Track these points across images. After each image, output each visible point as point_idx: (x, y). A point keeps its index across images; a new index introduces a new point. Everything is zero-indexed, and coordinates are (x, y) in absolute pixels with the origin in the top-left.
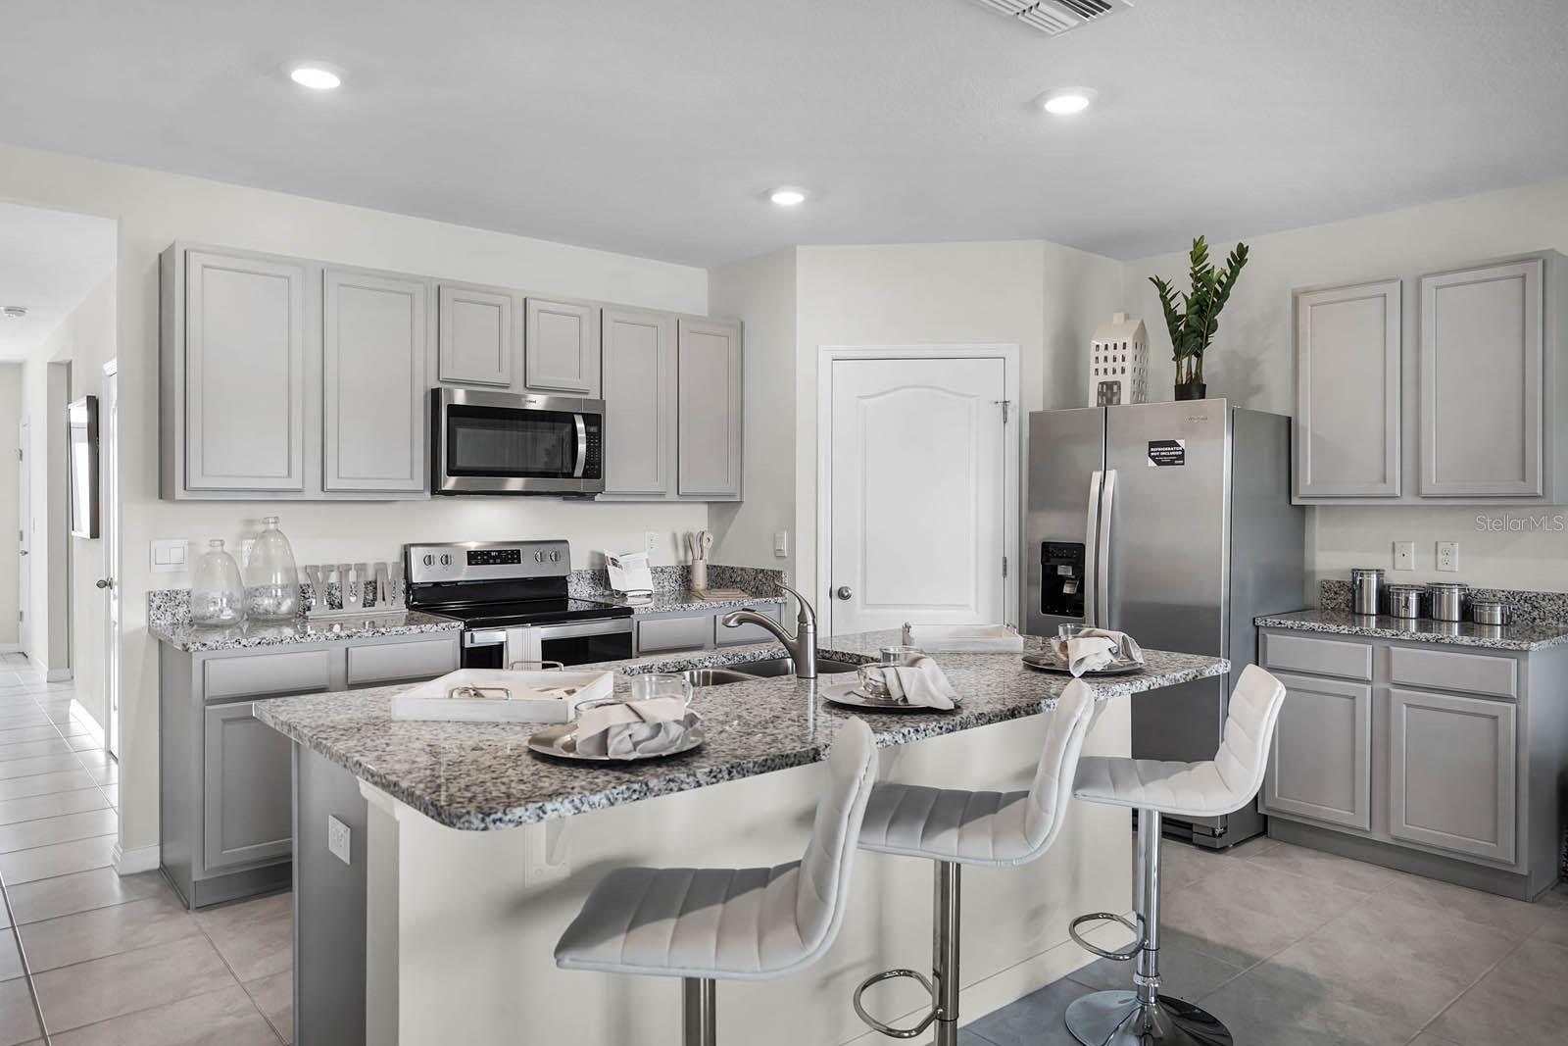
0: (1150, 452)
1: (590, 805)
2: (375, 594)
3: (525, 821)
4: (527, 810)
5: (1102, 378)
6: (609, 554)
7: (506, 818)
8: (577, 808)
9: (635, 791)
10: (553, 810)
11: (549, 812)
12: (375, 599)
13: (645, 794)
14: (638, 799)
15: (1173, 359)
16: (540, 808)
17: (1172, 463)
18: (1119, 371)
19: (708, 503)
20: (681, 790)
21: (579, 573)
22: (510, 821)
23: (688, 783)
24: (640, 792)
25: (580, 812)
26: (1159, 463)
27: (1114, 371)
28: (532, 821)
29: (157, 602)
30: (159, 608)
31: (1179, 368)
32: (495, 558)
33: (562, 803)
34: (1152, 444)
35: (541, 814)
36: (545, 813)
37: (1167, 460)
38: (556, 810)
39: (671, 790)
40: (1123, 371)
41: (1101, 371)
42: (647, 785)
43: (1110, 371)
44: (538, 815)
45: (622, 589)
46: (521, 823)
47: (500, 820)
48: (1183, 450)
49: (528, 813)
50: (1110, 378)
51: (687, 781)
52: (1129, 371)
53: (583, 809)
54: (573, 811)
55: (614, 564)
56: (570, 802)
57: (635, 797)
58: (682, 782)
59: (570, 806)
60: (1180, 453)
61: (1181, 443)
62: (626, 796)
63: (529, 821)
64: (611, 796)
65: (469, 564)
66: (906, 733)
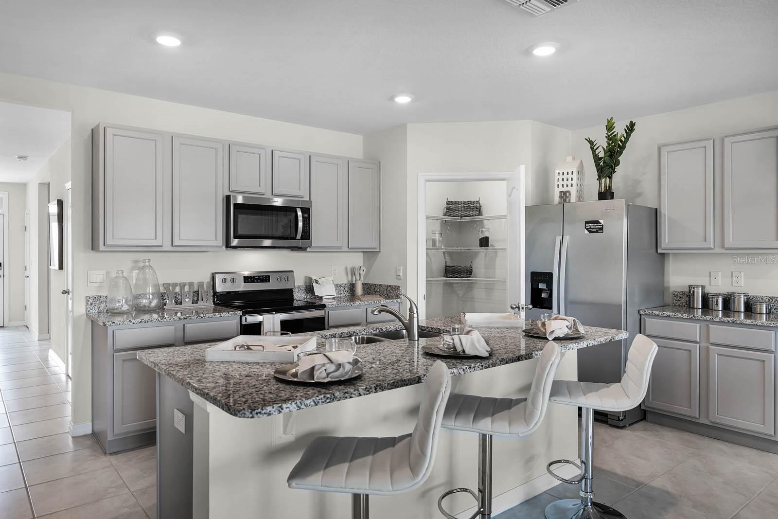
0: (586, 226)
1: (305, 406)
2: (198, 297)
3: (272, 414)
4: (273, 408)
5: (561, 189)
6: (314, 278)
7: (263, 412)
8: (298, 407)
9: (328, 398)
10: (286, 408)
11: (285, 409)
12: (198, 300)
13: (333, 400)
14: (329, 402)
15: (597, 180)
16: (280, 407)
17: (597, 232)
18: (569, 185)
19: (363, 252)
20: (351, 397)
21: (299, 287)
22: (265, 413)
23: (354, 394)
24: (331, 399)
25: (300, 409)
26: (590, 232)
27: (567, 186)
28: (276, 413)
29: (91, 301)
30: (91, 304)
31: (600, 184)
32: (257, 279)
33: (291, 404)
34: (587, 222)
35: (280, 410)
36: (282, 409)
37: (594, 230)
38: (288, 408)
39: (346, 397)
40: (572, 185)
41: (560, 186)
42: (334, 395)
43: (565, 186)
44: (279, 410)
46: (270, 414)
47: (260, 413)
48: (602, 225)
49: (274, 409)
50: (565, 189)
51: (355, 393)
52: (574, 185)
53: (302, 407)
54: (297, 408)
55: (316, 283)
56: (295, 404)
57: (328, 401)
58: (352, 394)
59: (295, 406)
60: (601, 227)
61: (602, 221)
62: (323, 400)
63: (274, 413)
64: (316, 401)
65: (244, 282)
66: (465, 368)
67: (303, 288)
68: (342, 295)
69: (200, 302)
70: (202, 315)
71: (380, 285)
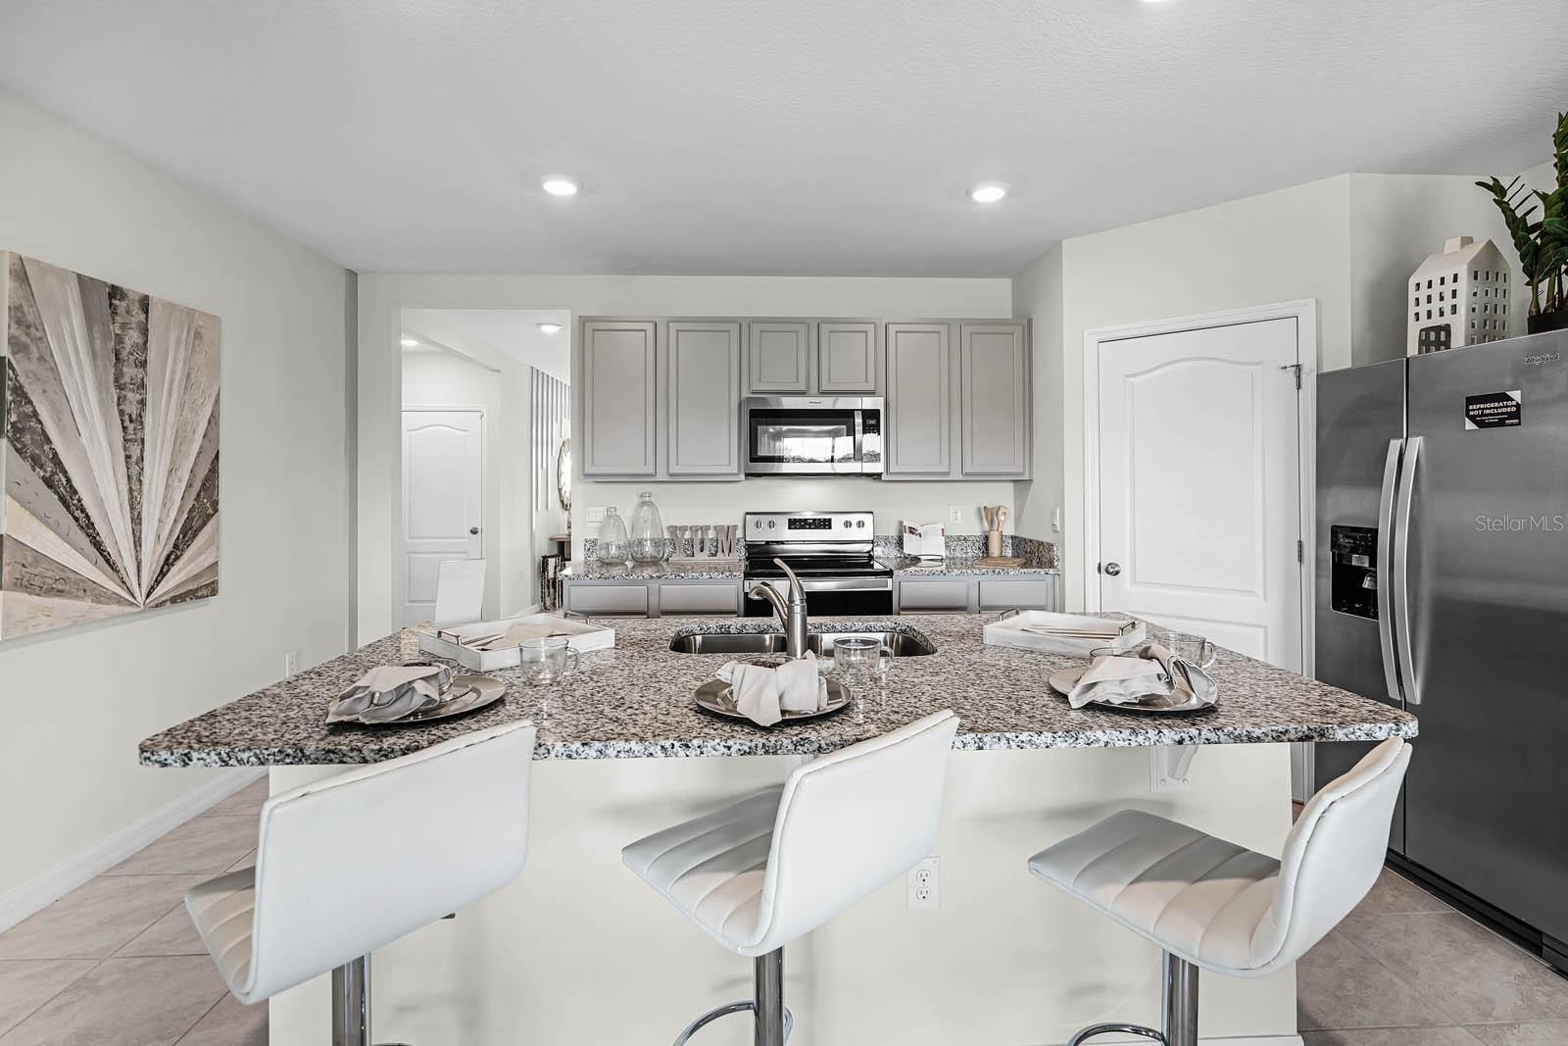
0: (1468, 411)
1: (238, 761)
2: (717, 547)
3: (170, 764)
4: (172, 754)
5: (1425, 323)
6: (907, 524)
7: (153, 758)
8: (224, 761)
9: (288, 755)
10: (198, 759)
11: (195, 760)
12: (717, 551)
13: (300, 760)
14: (291, 763)
15: (1528, 284)
16: (186, 755)
17: (1501, 423)
18: (1448, 310)
19: (1014, 481)
20: (342, 762)
21: (886, 538)
22: (156, 761)
23: (351, 758)
24: (294, 757)
25: (227, 765)
26: (1481, 424)
27: (1442, 314)
28: (178, 765)
29: (588, 546)
30: (589, 550)
31: (1536, 294)
32: (810, 524)
33: (208, 754)
34: (1471, 400)
35: (187, 761)
36: (190, 760)
37: (1492, 419)
38: (202, 759)
39: (331, 761)
40: (1454, 309)
41: (1423, 316)
42: (302, 751)
43: (1435, 313)
44: (184, 761)
45: (914, 553)
46: (166, 765)
47: (149, 758)
48: (1518, 406)
49: (173, 757)
50: (1436, 321)
51: (351, 755)
52: (1462, 310)
53: (230, 762)
54: (220, 763)
55: (911, 532)
56: (216, 755)
57: (288, 761)
58: (344, 755)
59: (216, 758)
60: (1514, 409)
61: (1516, 395)
62: (277, 758)
63: (174, 764)
64: (261, 756)
65: (790, 528)
66: (668, 744)
67: (895, 541)
68: (970, 555)
69: (720, 555)
70: (682, 574)
71: (1031, 541)
